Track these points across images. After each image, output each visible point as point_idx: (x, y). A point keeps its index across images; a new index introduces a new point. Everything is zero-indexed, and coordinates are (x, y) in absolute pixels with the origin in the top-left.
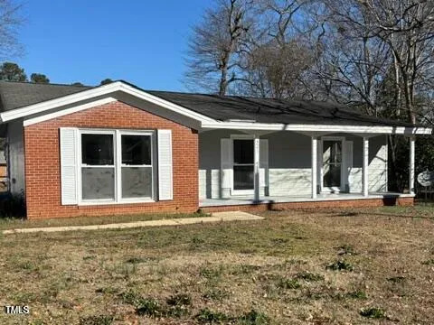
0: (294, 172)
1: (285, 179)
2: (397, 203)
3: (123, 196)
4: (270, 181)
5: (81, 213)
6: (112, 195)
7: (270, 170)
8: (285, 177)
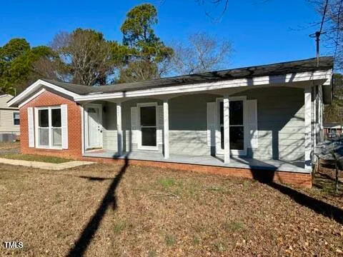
0: (187, 134)
1: (180, 139)
8: (180, 138)
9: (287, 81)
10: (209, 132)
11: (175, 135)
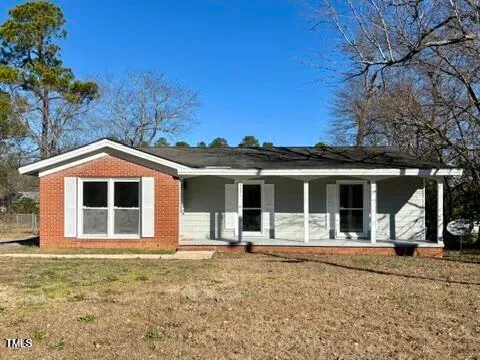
1: (292, 223)
2: (415, 253)
3: (116, 232)
4: (276, 224)
5: (79, 245)
6: (105, 231)
7: (276, 214)
8: (292, 221)
9: (432, 174)
10: (328, 214)
11: (285, 218)
